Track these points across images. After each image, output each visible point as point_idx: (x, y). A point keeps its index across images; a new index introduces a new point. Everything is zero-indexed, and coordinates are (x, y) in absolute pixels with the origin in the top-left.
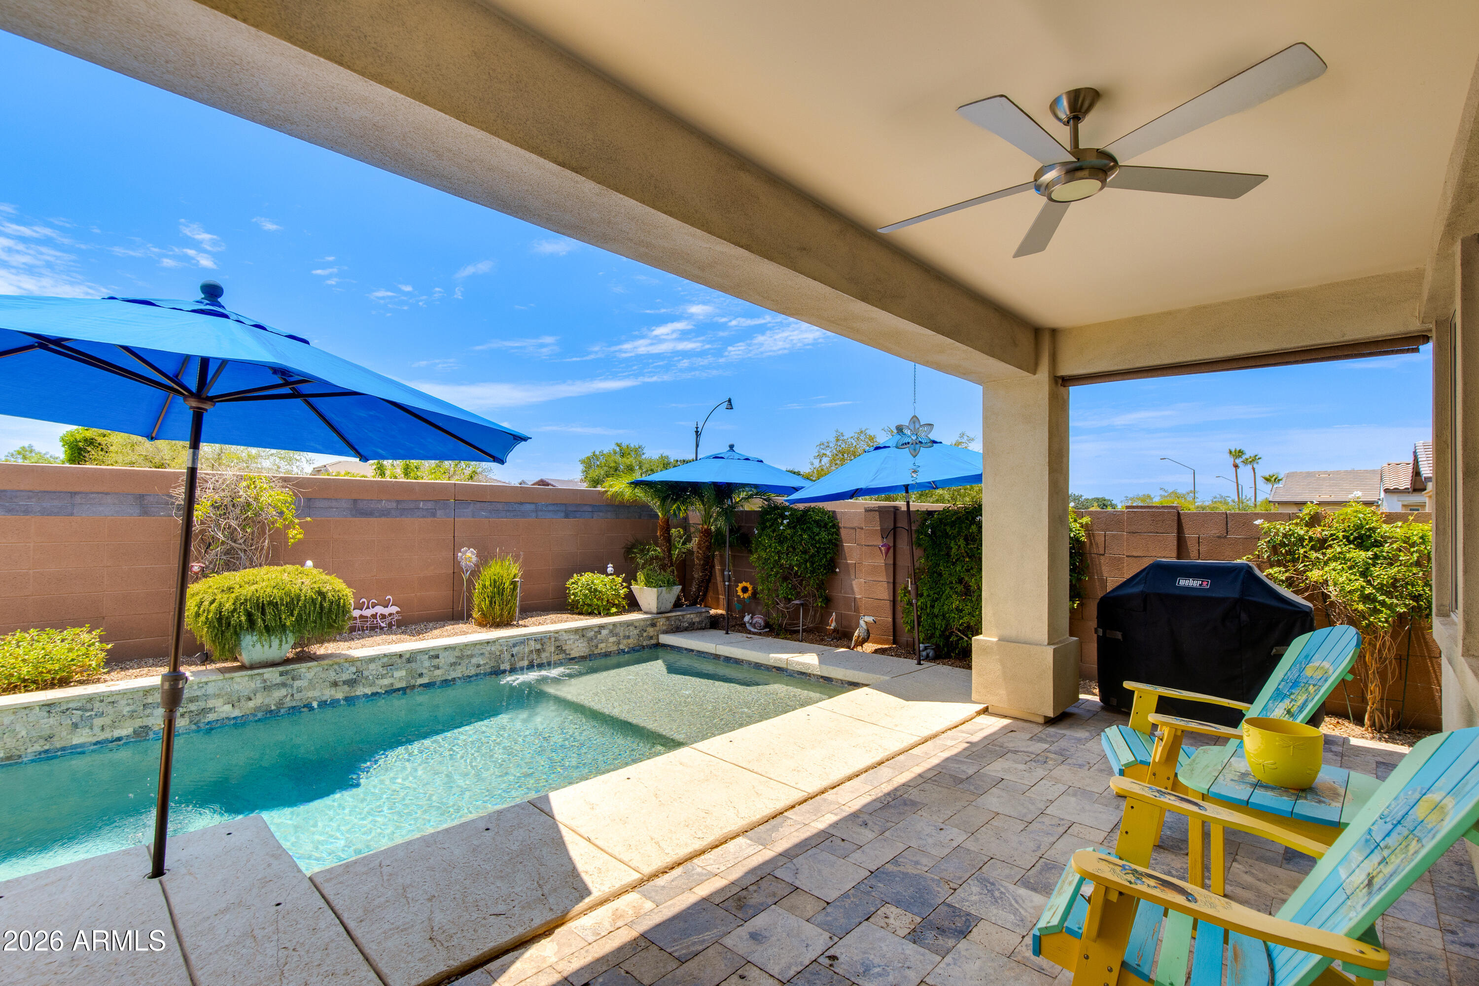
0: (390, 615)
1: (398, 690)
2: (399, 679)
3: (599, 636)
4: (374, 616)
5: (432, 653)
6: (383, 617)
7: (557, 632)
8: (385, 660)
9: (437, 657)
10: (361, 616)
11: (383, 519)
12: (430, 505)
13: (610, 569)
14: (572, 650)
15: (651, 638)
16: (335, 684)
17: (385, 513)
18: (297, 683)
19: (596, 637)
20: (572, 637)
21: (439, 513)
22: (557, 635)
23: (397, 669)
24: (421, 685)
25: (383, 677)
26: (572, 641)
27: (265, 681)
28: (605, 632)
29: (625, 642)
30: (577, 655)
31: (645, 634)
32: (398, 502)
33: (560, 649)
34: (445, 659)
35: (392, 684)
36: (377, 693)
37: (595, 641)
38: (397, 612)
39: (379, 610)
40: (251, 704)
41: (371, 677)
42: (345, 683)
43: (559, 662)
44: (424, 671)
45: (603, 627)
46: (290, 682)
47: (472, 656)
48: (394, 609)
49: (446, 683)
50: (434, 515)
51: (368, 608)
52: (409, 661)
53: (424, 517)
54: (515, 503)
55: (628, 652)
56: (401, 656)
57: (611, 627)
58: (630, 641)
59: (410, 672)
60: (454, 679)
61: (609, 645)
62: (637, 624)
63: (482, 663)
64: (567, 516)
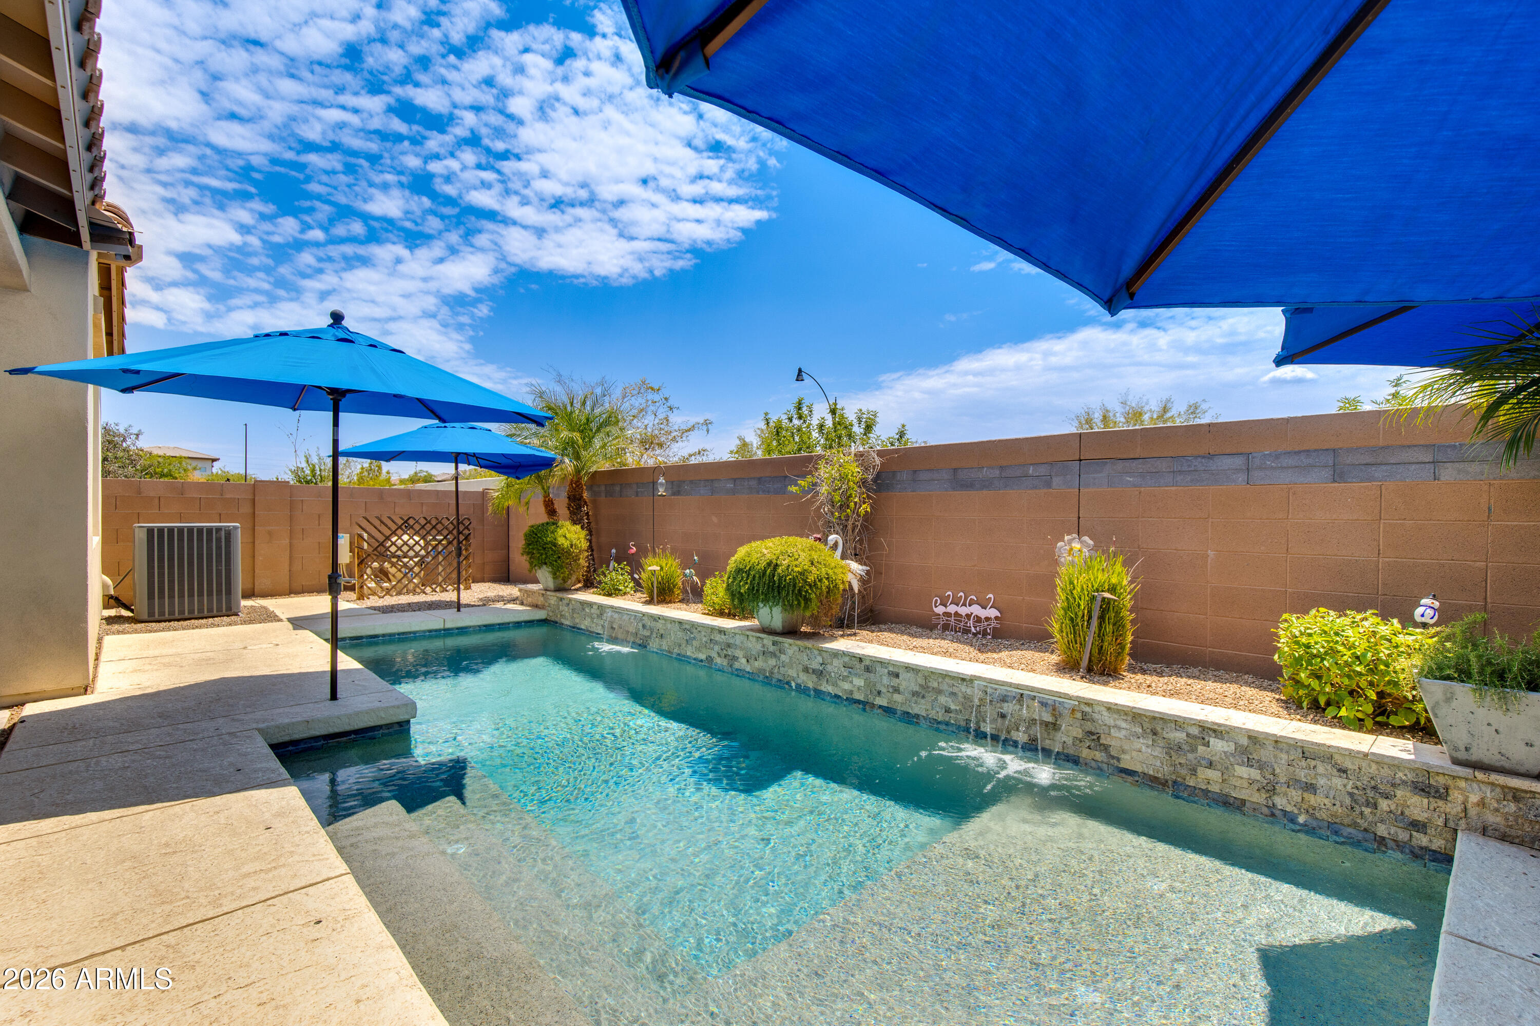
0: (987, 619)
1: (858, 702)
2: (856, 685)
3: (1201, 748)
4: (968, 616)
5: (891, 669)
6: (978, 619)
7: (1089, 703)
8: (847, 659)
9: (897, 676)
10: (956, 614)
11: (985, 492)
12: (1043, 470)
13: (1425, 609)
14: (1124, 752)
15: (1417, 826)
16: (806, 670)
17: (987, 484)
18: (783, 657)
19: (1194, 750)
20: (1124, 725)
21: (1056, 481)
22: (1087, 709)
23: (856, 675)
24: (880, 707)
25: (845, 679)
26: (1124, 732)
27: (764, 646)
28: (1218, 746)
29: (1295, 794)
30: (1138, 768)
31: (1384, 804)
32: (1002, 468)
33: (1094, 737)
34: (907, 683)
35: (851, 692)
36: (839, 697)
37: (1190, 756)
38: (996, 618)
39: (976, 610)
40: (756, 664)
41: (833, 674)
42: (814, 671)
43: (1093, 764)
44: (884, 690)
45: (1215, 731)
46: (777, 653)
47: (939, 692)
48: (993, 613)
49: (910, 718)
50: (1048, 484)
51: (964, 605)
52: (868, 669)
53: (1035, 487)
54: (1196, 457)
55: (1308, 830)
56: (861, 660)
57: (1245, 741)
58: (1312, 800)
59: (868, 683)
60: (917, 716)
61: (1234, 781)
62: (1348, 764)
63: (953, 707)
64: (1338, 476)
